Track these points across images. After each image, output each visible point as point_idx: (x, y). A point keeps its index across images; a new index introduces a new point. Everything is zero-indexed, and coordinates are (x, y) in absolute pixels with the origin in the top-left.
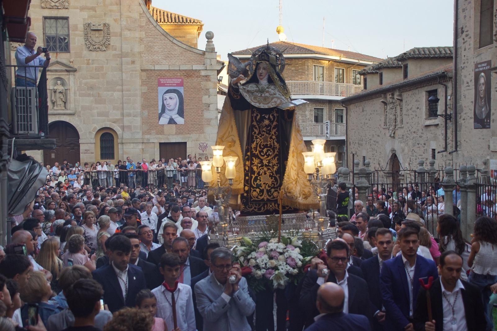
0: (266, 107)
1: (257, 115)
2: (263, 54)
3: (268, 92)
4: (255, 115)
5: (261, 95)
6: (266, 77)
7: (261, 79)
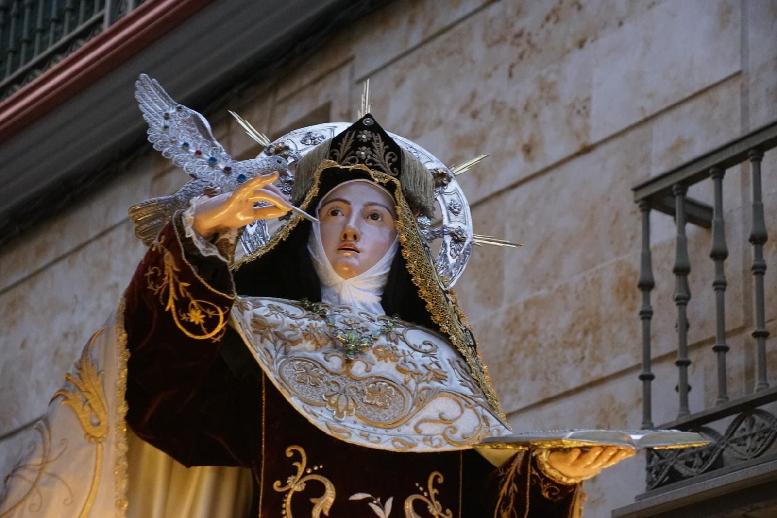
0: (385, 442)
1: (316, 489)
2: (364, 136)
3: (388, 354)
4: (296, 485)
5: (348, 362)
6: (380, 269)
7: (351, 272)
